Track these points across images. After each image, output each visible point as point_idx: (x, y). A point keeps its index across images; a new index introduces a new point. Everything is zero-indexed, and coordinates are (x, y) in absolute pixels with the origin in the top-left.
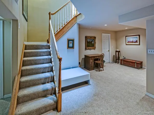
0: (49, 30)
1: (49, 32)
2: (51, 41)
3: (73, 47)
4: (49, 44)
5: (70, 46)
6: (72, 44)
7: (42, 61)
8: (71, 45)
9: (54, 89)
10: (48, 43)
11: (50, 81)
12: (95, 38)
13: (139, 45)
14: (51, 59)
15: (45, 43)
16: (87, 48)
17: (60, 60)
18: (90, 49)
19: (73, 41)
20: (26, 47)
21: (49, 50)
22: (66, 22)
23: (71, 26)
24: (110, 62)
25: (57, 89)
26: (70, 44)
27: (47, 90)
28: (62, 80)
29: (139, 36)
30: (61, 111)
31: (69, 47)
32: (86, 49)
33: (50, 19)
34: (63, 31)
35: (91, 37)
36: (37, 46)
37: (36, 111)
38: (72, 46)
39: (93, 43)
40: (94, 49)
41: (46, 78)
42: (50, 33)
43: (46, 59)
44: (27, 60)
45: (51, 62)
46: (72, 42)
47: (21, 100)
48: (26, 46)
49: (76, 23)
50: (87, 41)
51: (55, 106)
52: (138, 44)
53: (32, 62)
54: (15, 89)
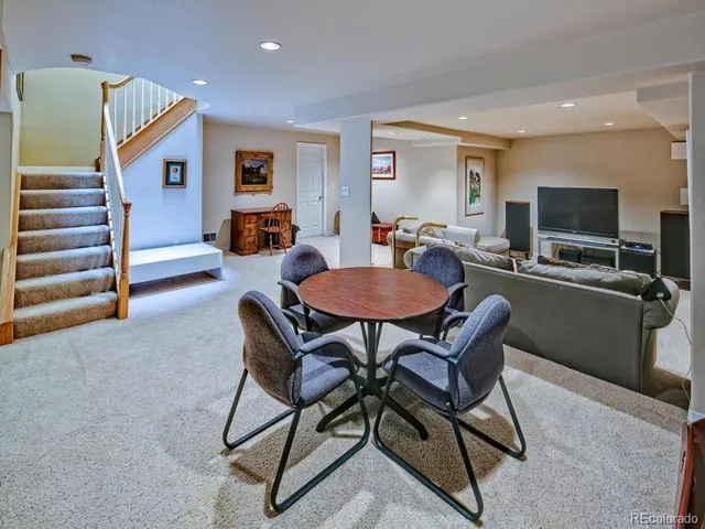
0: (103, 133)
1: (103, 139)
2: (105, 164)
3: (182, 183)
4: (100, 174)
5: (172, 180)
6: (178, 175)
7: (76, 220)
8: (175, 177)
9: (111, 280)
10: (98, 170)
11: (101, 263)
12: (271, 156)
13: (394, 178)
14: (106, 214)
15: (88, 171)
16: (244, 188)
17: (127, 206)
18: (253, 192)
19: (183, 165)
20: (25, 182)
21: (102, 190)
22: (167, 104)
23: (176, 122)
24: (325, 233)
25: (118, 278)
26: (172, 174)
27: (92, 280)
28: (130, 264)
29: (394, 153)
30: (126, 317)
31: (168, 182)
32: (237, 191)
33: (105, 100)
34: (148, 135)
35: (256, 154)
36: (59, 178)
37: (64, 317)
38: (178, 180)
39: (262, 171)
40: (269, 191)
41: (89, 257)
42: (106, 141)
43: (92, 213)
44: (33, 215)
45: (106, 223)
46: (179, 168)
47: (23, 299)
48: (24, 178)
49: (195, 115)
50: (243, 166)
51: (113, 309)
52: (391, 176)
53: (48, 221)
54: (8, 275)
